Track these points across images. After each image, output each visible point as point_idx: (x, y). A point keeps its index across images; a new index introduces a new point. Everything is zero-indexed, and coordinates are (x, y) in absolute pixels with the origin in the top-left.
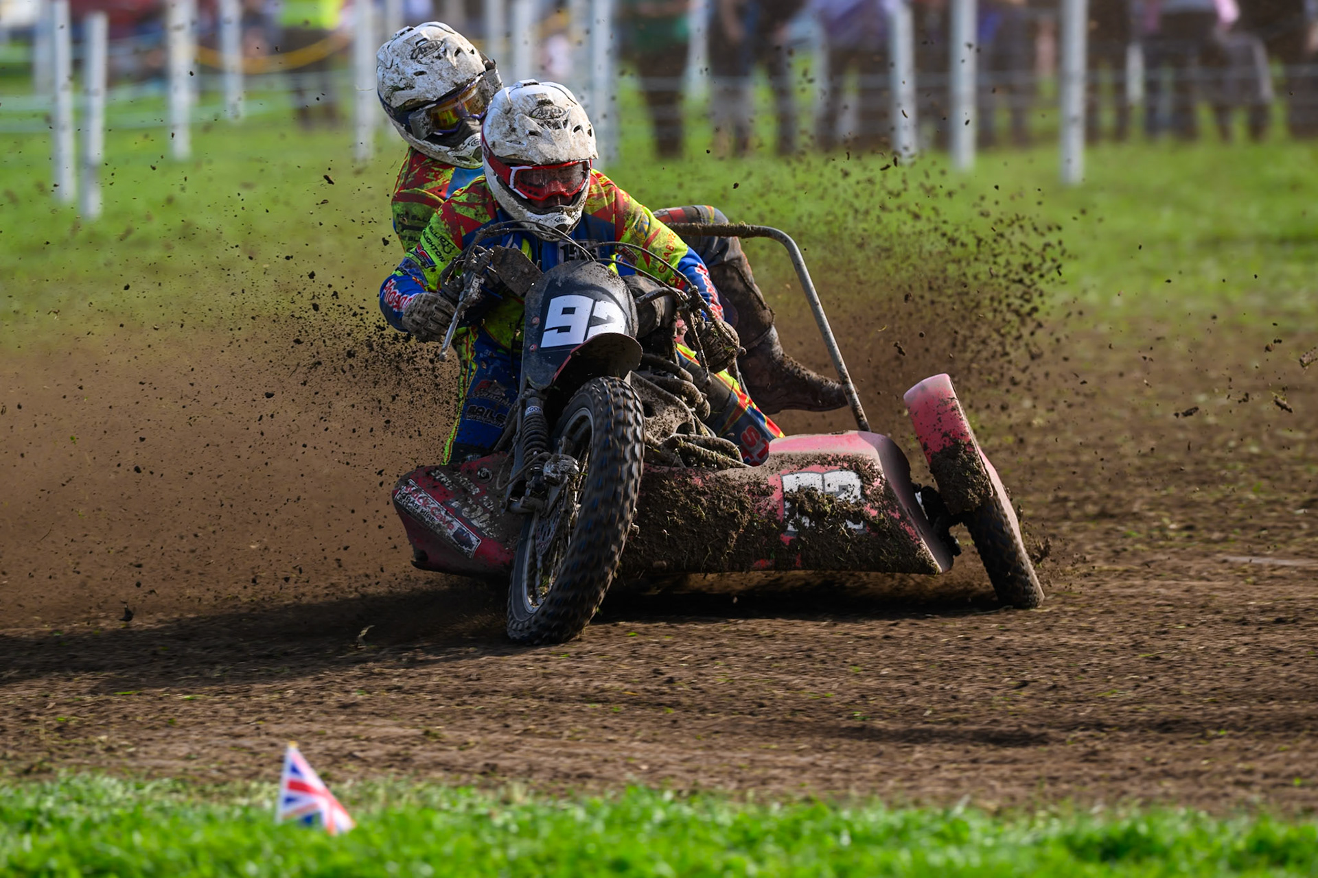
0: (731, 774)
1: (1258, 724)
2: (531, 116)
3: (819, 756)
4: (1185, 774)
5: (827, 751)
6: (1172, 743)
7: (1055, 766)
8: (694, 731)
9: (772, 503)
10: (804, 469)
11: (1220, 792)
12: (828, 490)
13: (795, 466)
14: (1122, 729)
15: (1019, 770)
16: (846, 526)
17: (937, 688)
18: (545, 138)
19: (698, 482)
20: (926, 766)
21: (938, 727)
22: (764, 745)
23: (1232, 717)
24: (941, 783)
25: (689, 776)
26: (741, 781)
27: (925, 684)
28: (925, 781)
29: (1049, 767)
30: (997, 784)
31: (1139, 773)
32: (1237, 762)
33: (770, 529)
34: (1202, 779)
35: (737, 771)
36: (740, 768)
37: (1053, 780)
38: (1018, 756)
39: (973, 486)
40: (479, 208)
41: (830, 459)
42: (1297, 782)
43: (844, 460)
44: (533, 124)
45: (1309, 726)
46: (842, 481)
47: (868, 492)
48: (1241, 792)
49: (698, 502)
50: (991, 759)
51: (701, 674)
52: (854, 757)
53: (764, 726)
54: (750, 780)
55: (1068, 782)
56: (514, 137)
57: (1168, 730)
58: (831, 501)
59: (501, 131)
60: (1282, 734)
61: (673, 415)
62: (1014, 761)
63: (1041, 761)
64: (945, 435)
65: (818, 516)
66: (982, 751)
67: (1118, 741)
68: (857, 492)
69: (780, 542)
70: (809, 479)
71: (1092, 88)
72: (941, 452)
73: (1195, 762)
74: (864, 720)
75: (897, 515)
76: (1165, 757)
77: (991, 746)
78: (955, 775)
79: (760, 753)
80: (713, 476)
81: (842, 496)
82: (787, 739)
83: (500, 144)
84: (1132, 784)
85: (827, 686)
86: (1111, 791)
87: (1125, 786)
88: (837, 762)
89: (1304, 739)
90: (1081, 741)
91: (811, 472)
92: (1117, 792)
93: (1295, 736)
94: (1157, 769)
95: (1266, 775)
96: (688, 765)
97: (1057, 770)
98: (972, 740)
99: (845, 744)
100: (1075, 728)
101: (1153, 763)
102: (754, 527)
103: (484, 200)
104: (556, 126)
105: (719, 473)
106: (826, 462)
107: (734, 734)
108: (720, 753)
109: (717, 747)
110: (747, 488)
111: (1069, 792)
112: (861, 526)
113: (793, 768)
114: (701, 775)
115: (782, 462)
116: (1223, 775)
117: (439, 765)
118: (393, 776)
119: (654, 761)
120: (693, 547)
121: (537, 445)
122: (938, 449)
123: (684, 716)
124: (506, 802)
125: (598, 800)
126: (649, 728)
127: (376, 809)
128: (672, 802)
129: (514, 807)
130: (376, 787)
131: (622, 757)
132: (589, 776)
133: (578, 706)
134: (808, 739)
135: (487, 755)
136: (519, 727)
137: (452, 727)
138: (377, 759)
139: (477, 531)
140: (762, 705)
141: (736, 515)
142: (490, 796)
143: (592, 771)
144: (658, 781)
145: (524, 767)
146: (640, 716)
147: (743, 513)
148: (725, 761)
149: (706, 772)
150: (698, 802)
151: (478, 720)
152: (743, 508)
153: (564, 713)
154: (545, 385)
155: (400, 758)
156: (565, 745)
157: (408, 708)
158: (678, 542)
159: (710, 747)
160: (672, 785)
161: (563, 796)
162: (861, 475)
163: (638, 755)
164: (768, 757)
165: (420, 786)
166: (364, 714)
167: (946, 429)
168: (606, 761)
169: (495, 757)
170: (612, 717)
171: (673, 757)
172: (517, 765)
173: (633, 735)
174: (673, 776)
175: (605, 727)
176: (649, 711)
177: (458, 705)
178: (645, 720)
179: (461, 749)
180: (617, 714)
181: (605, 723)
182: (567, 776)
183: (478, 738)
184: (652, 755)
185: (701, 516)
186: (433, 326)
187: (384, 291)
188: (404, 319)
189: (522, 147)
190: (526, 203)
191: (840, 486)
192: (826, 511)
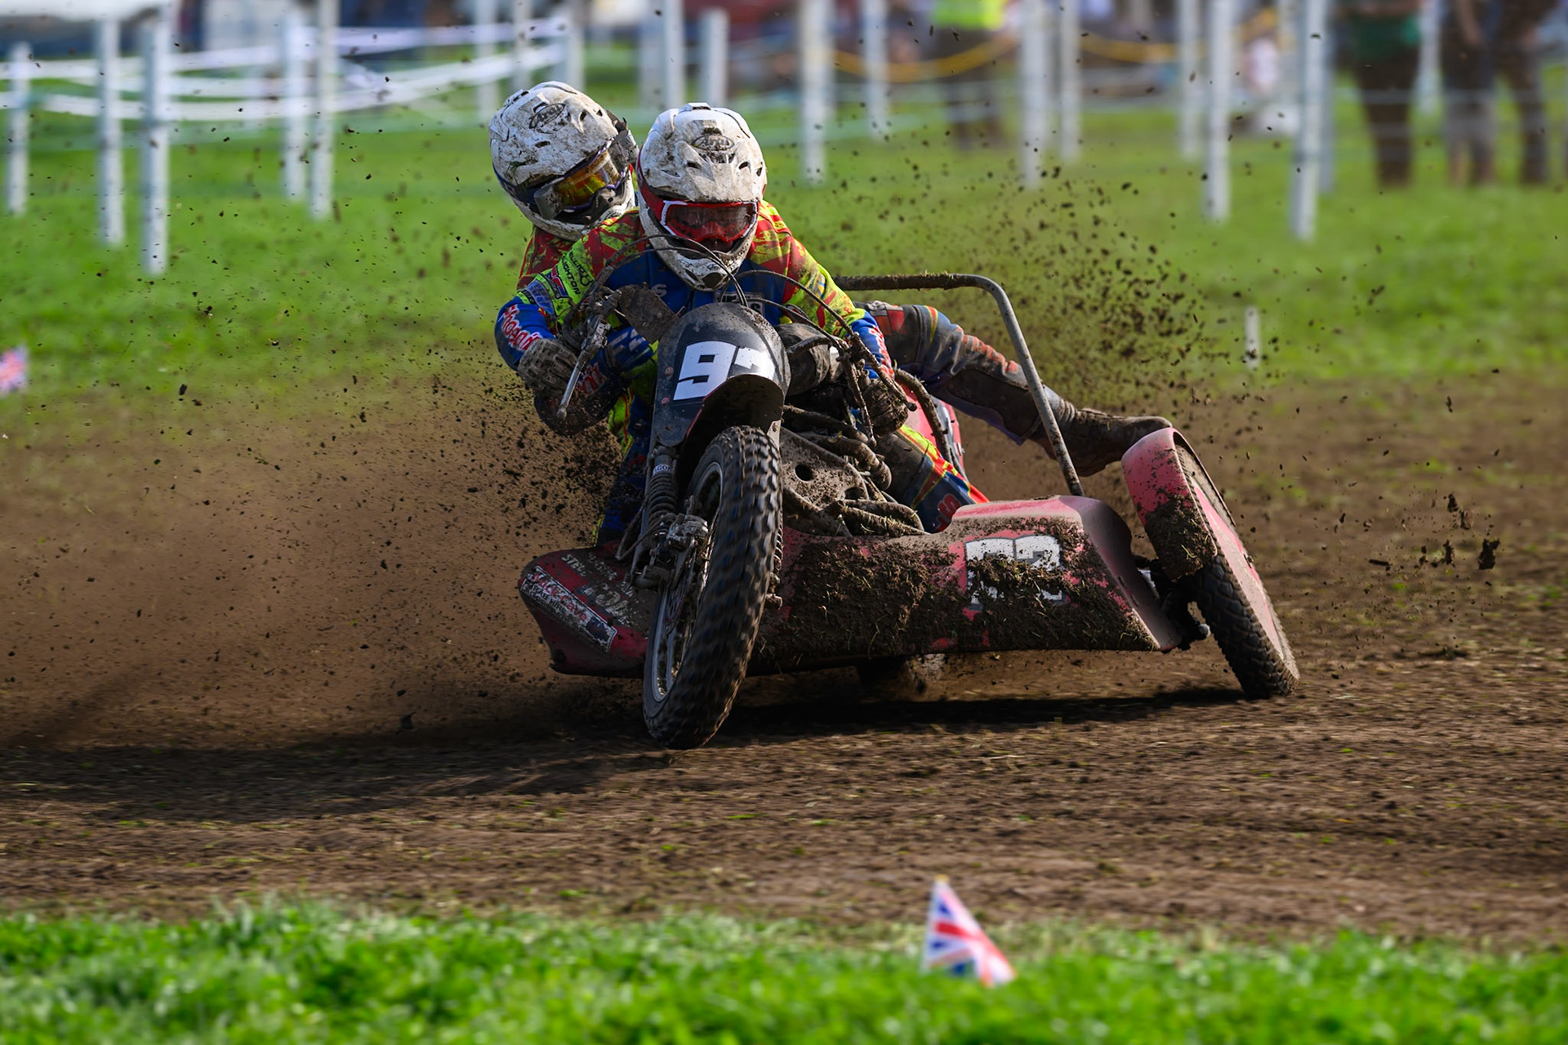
0: (1463, 917)
2: (693, 144)
8: (1419, 866)
9: (952, 573)
10: (992, 535)
12: (1020, 557)
13: (982, 532)
16: (1042, 596)
18: (705, 172)
19: (863, 552)
22: (1503, 882)
25: (1413, 919)
26: (1475, 926)
33: (948, 602)
35: (1471, 913)
36: (1474, 910)
39: (1192, 545)
40: (628, 240)
41: (1024, 522)
43: (1040, 523)
44: (694, 154)
46: (1038, 548)
47: (1069, 559)
49: (864, 574)
51: (1428, 798)
53: (1502, 861)
54: (1486, 924)
56: (670, 167)
58: (1022, 569)
59: (657, 159)
61: (837, 479)
64: (1160, 491)
65: (1006, 585)
68: (1055, 559)
69: (962, 617)
70: (998, 545)
72: (1156, 510)
75: (1104, 584)
79: (1498, 892)
80: (882, 544)
81: (1037, 564)
82: (1531, 875)
83: (654, 173)
96: (1411, 907)
102: (931, 600)
103: (634, 234)
104: (721, 159)
105: (890, 542)
106: (1018, 527)
107: (1467, 869)
108: (1451, 892)
109: (1447, 884)
110: (922, 557)
112: (1059, 596)
113: (1537, 911)
114: (1428, 918)
115: (967, 528)
117: (1115, 904)
118: (1061, 918)
119: (1372, 901)
120: (858, 625)
121: (665, 508)
122: (1152, 508)
123: (1407, 847)
124: (1195, 949)
125: (1304, 947)
126: (1366, 862)
127: (1040, 957)
128: (1393, 950)
129: (1204, 955)
130: (1041, 930)
131: (1336, 897)
132: (1292, 918)
133: (1282, 835)
134: (1555, 876)
135: (1174, 893)
136: (1211, 859)
137: (1131, 859)
138: (1042, 897)
139: (612, 621)
140: (1500, 836)
141: (908, 587)
142: (1176, 941)
143: (1297, 912)
144: (1376, 924)
145: (1215, 908)
146: (1355, 847)
147: (917, 585)
148: (1457, 902)
149: (1433, 914)
150: (1424, 951)
151: (1163, 852)
152: (917, 580)
153: (1264, 844)
154: (677, 442)
155: (1069, 896)
156: (1264, 881)
157: (1079, 837)
158: (840, 620)
159: (1438, 885)
160: (1393, 930)
161: (1262, 943)
162: (1060, 541)
163: (1352, 894)
164: (1507, 897)
165: (1092, 929)
166: (1027, 843)
167: (1161, 484)
168: (1314, 901)
169: (1182, 895)
170: (1322, 849)
171: (1393, 897)
172: (1208, 905)
173: (1347, 870)
174: (1394, 919)
175: (1313, 861)
176: (1366, 842)
177: (1139, 833)
178: (1360, 853)
179: (1142, 886)
180: (1327, 845)
181: (1314, 856)
182: (1268, 918)
183: (1161, 873)
184: (1369, 894)
185: (867, 590)
186: (552, 380)
187: (504, 316)
188: (520, 367)
189: (677, 179)
190: (676, 242)
191: (1034, 553)
192: (1015, 582)
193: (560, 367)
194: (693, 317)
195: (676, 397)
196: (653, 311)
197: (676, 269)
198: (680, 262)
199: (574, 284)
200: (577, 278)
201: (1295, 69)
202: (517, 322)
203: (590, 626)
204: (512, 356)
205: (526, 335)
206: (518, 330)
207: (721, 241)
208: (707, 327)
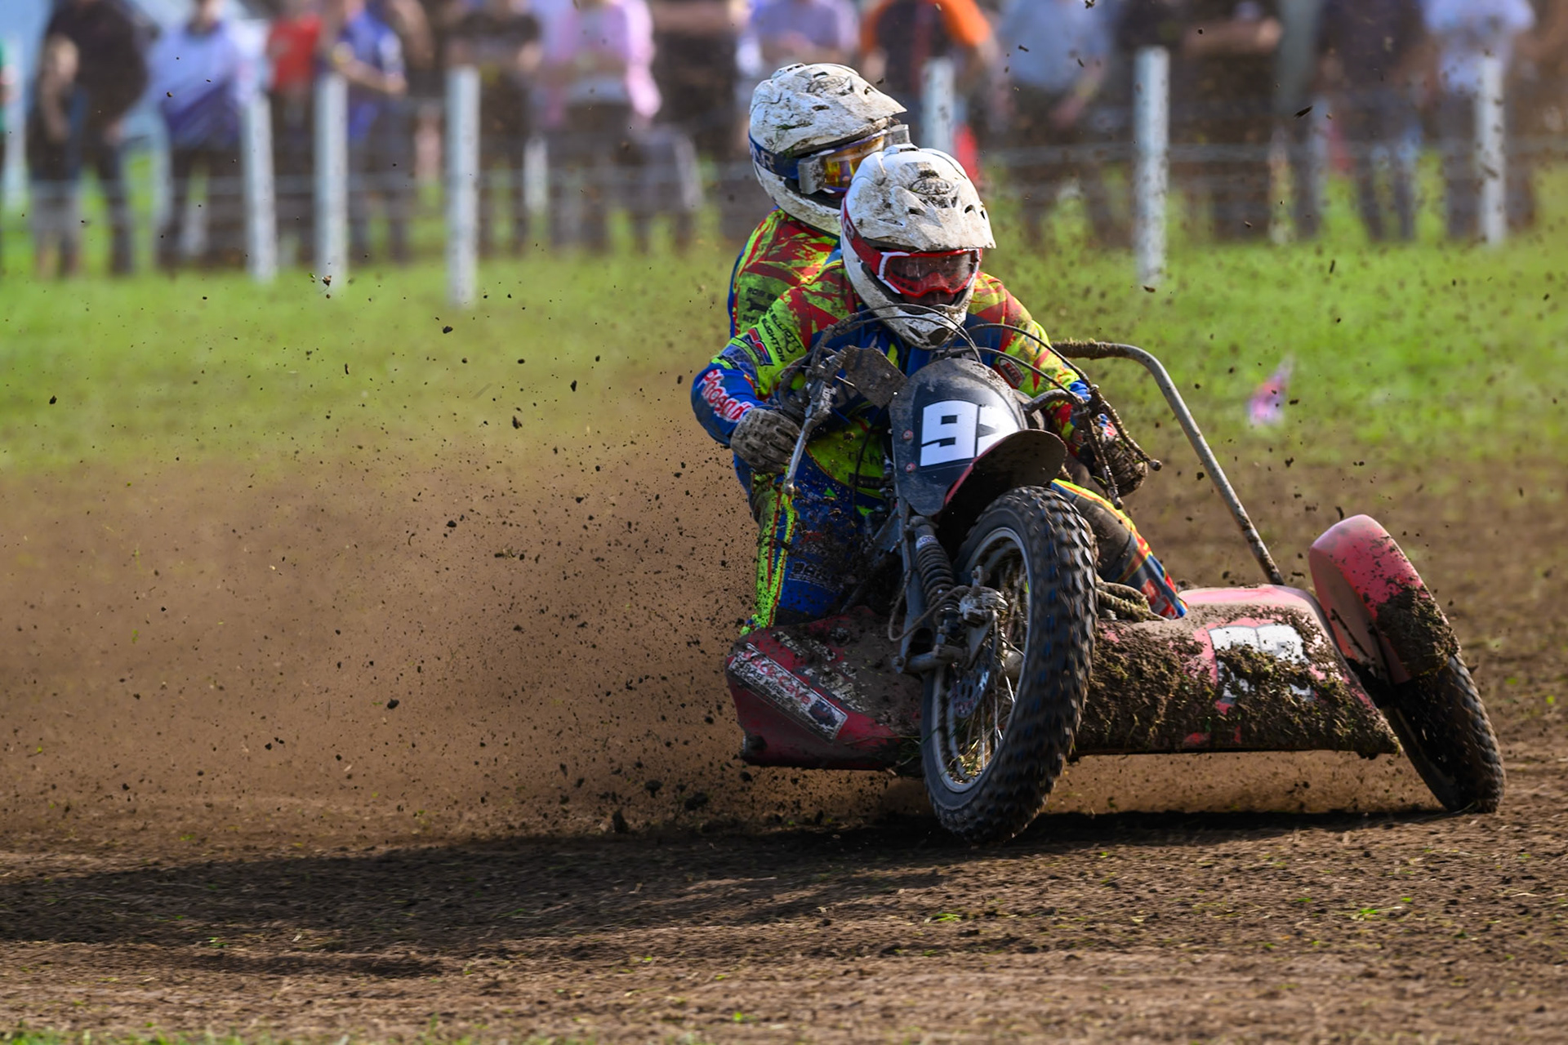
0: (62, 1012)
1: (690, 949)
2: (911, 188)
3: (168, 990)
4: (605, 1007)
5: (178, 984)
6: (588, 972)
7: (449, 1001)
8: (18, 962)
9: (1203, 663)
10: (1233, 623)
11: (647, 1029)
12: (1265, 648)
13: (1222, 619)
14: (529, 956)
15: (407, 1006)
16: (1291, 691)
17: (308, 909)
18: (929, 218)
19: (1111, 636)
20: (296, 1002)
21: (309, 955)
22: (103, 977)
23: (659, 940)
24: (314, 1021)
25: (13, 1015)
26: (74, 1021)
27: (295, 904)
28: (295, 1020)
29: (442, 1001)
30: (382, 1023)
31: (550, 1008)
32: (665, 994)
33: (1204, 694)
34: (625, 1014)
35: (71, 1008)
36: (75, 1005)
37: (448, 1017)
38: (405, 989)
39: (1438, 639)
40: (837, 300)
41: (1260, 611)
42: (738, 1017)
43: (1276, 612)
44: (914, 201)
45: (751, 951)
46: (1279, 637)
47: (1311, 651)
48: (672, 1029)
49: (1117, 661)
50: (374, 992)
51: (26, 894)
52: (209, 991)
53: (101, 955)
54: (87, 1019)
55: (466, 1019)
56: (889, 215)
57: (583, 957)
58: (1272, 660)
59: (871, 207)
60: (720, 960)
62: (401, 995)
63: (433, 995)
64: (1390, 581)
65: (1258, 678)
66: (362, 983)
67: (525, 970)
68: (1299, 651)
69: (1215, 713)
70: (1241, 634)
71: (485, 193)
72: (1389, 602)
73: (615, 994)
74: (222, 947)
75: (1346, 679)
76: (580, 988)
77: (373, 977)
78: (331, 1012)
79: (98, 987)
80: (1128, 628)
81: (1283, 655)
82: (131, 970)
83: (870, 223)
84: (542, 1022)
85: (177, 907)
86: (516, 1029)
87: (534, 1023)
88: (189, 998)
89: (745, 966)
90: (481, 971)
91: (1242, 626)
92: (524, 1031)
93: (735, 963)
94: (572, 1002)
95: (701, 1010)
96: (11, 1003)
97: (452, 1006)
98: (351, 970)
99: (199, 975)
100: (474, 955)
101: (566, 996)
102: (1186, 692)
103: (842, 291)
104: (943, 204)
105: (1136, 626)
106: (1256, 614)
107: (67, 964)
108: (50, 988)
109: (46, 980)
110: (1171, 644)
111: (467, 1031)
112: (1308, 692)
113: (137, 1005)
114: (28, 1014)
115: (1206, 615)
116: (649, 1009)
120: (1116, 715)
121: (943, 582)
122: (1383, 600)
134: (155, 970)
139: (841, 704)
141: (1163, 675)
147: (1172, 674)
148: (56, 997)
149: (33, 1010)
152: (1171, 668)
154: (935, 511)
159: (38, 981)
162: (1300, 631)
164: (106, 992)
167: (1388, 574)
185: (1122, 677)
186: (773, 453)
187: (704, 381)
188: (733, 441)
189: (900, 228)
190: (898, 299)
191: (1278, 644)
192: (1267, 673)
193: (782, 439)
194: (924, 376)
195: (923, 463)
196: (879, 372)
197: (895, 327)
198: (901, 320)
199: (779, 351)
200: (782, 344)
202: (723, 388)
203: (816, 709)
204: (721, 431)
205: (734, 403)
206: (725, 398)
207: (943, 292)
208: (942, 385)
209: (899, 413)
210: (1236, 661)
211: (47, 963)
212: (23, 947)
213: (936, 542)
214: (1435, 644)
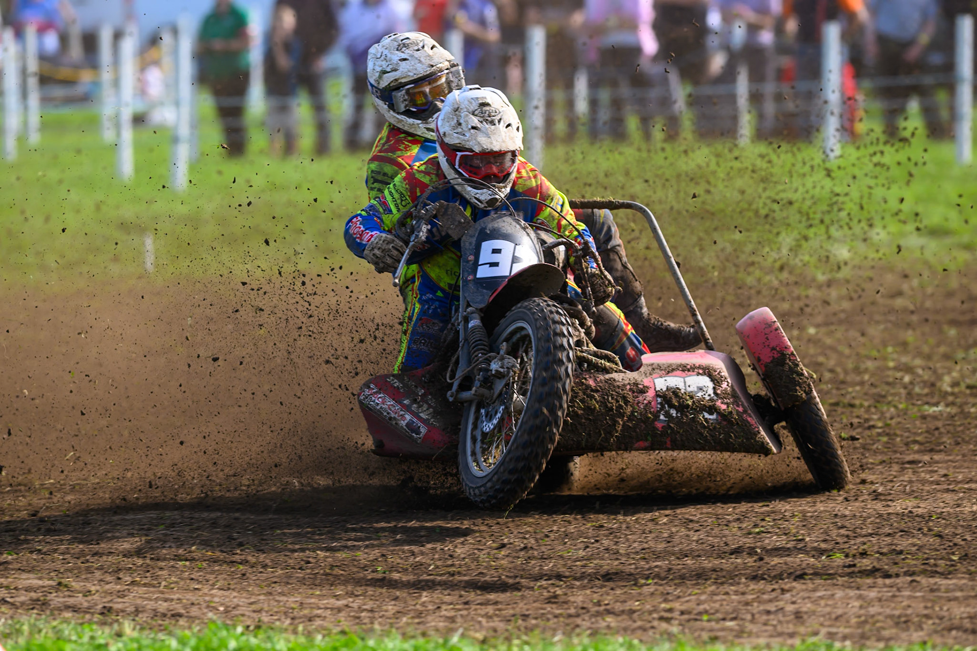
0: (286, 613)
1: (676, 575)
2: (473, 114)
3: (351, 600)
4: (623, 612)
5: (357, 596)
6: (612, 589)
7: (526, 607)
8: (258, 582)
9: (648, 399)
10: (670, 374)
11: (649, 625)
12: (689, 389)
13: (663, 372)
14: (576, 579)
15: (500, 610)
16: (704, 416)
17: (438, 549)
18: (483, 132)
19: (591, 382)
20: (431, 607)
21: (439, 578)
22: (311, 592)
23: (656, 570)
24: (442, 619)
25: (254, 615)
26: (293, 619)
27: (429, 546)
28: (430, 618)
29: (522, 607)
30: (483, 620)
31: (588, 612)
32: (661, 603)
33: (647, 418)
34: (635, 616)
35: (290, 611)
36: (293, 609)
37: (525, 617)
38: (499, 599)
39: (800, 385)
40: (432, 176)
41: (689, 367)
42: (705, 617)
43: (699, 367)
44: (475, 121)
45: (714, 576)
46: (699, 383)
47: (719, 392)
48: (664, 625)
49: (592, 397)
50: (479, 601)
51: (262, 540)
52: (377, 600)
53: (310, 578)
54: (300, 618)
55: (536, 618)
56: (460, 130)
57: (610, 580)
58: (692, 397)
59: (450, 125)
60: (694, 582)
62: (496, 603)
63: (516, 603)
64: (773, 349)
65: (682, 408)
66: (472, 596)
67: (572, 588)
68: (711, 392)
69: (654, 428)
70: (674, 381)
72: (772, 362)
73: (629, 603)
74: (384, 573)
75: (741, 409)
76: (607, 599)
77: (479, 592)
78: (452, 614)
79: (307, 597)
80: (602, 378)
81: (700, 394)
82: (327, 587)
83: (449, 134)
84: (584, 620)
85: (358, 548)
86: (568, 625)
87: (578, 621)
88: (364, 605)
89: (710, 585)
90: (545, 588)
92: (572, 626)
93: (704, 584)
94: (602, 608)
95: (682, 613)
96: (253, 607)
97: (528, 610)
98: (465, 587)
99: (370, 591)
100: (541, 579)
101: (598, 604)
102: (635, 416)
103: (436, 171)
104: (493, 123)
105: (607, 376)
106: (686, 369)
107: (288, 583)
108: (278, 598)
109: (275, 593)
110: (628, 387)
111: (536, 626)
112: (715, 416)
113: (332, 609)
114: (264, 614)
115: (653, 369)
116: (650, 613)
117: (68, 607)
118: (34, 616)
119: (229, 604)
120: (590, 431)
121: (482, 349)
122: (769, 360)
123: (250, 570)
124: (119, 635)
125: (187, 633)
126: (225, 579)
127: (22, 641)
128: (242, 634)
129: (124, 638)
130: (23, 624)
131: (205, 601)
132: (180, 615)
133: (172, 563)
134: (343, 587)
135: (105, 600)
136: (128, 579)
137: (78, 579)
138: (23, 604)
139: (424, 421)
140: (308, 562)
141: (621, 407)
142: (107, 630)
143: (182, 611)
144: (232, 618)
145: (132, 609)
146: (218, 570)
147: (627, 406)
148: (282, 604)
149: (267, 612)
150: (261, 635)
151: (98, 574)
152: (626, 402)
153: (161, 569)
154: (482, 306)
155: (39, 603)
156: (162, 593)
157: (46, 566)
158: (579, 427)
159: (270, 594)
160: (242, 622)
161: (161, 630)
162: (713, 379)
163: (216, 599)
164: (313, 600)
165: (55, 623)
166: (13, 570)
167: (773, 344)
168: (193, 604)
169: (109, 602)
170: (197, 572)
171: (242, 601)
172: (126, 607)
173: (213, 585)
174: (243, 615)
175: (192, 579)
176: (224, 567)
177: (82, 563)
178: (222, 574)
179: (85, 596)
180: (200, 569)
181: (192, 576)
182: (164, 615)
183: (98, 588)
184: (227, 600)
185: (595, 407)
187: (350, 224)
188: (365, 254)
189: (466, 138)
190: (468, 180)
191: (698, 387)
192: (688, 405)
195: (478, 276)
196: (458, 219)
197: (467, 197)
198: (470, 192)
199: (396, 205)
200: (399, 201)
201: (172, 85)
202: (362, 226)
203: (409, 424)
205: (368, 233)
207: (494, 176)
208: (494, 230)
209: (467, 244)
210: (670, 398)
211: (275, 582)
212: (261, 572)
213: (481, 325)
214: (798, 388)
